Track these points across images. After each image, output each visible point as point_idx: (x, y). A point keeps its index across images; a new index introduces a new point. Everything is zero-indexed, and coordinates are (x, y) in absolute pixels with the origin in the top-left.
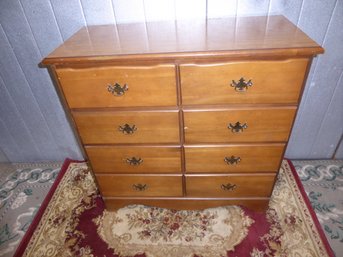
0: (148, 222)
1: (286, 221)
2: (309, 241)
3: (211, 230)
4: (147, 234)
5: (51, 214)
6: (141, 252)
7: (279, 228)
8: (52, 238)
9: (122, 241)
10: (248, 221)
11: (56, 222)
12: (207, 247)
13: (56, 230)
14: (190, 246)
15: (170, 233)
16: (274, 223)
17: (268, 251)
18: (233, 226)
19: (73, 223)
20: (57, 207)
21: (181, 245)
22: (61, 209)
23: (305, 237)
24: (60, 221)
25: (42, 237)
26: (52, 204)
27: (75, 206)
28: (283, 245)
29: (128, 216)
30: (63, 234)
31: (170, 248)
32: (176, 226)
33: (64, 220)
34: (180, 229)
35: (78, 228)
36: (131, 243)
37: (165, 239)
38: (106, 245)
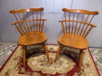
0: (43, 61)
1: (86, 65)
2: (93, 71)
3: (62, 65)
4: (42, 65)
5: (13, 57)
6: (40, 70)
7: (84, 67)
8: (13, 64)
9: (34, 66)
10: (74, 64)
11: (15, 59)
12: (61, 70)
13: (14, 62)
14: (55, 69)
15: (50, 65)
16: (82, 65)
17: (80, 73)
18: (69, 65)
19: (20, 60)
20: (16, 55)
21: (52, 69)
22: (17, 56)
23: (91, 70)
24: (16, 59)
25: (10, 63)
26: (14, 54)
27: (21, 55)
28: (85, 72)
29: (37, 59)
30: (17, 63)
31: (49, 70)
32: (51, 63)
33: (17, 59)
34: (53, 64)
35: (21, 62)
36: (37, 67)
37: (48, 67)
38: (29, 67)
